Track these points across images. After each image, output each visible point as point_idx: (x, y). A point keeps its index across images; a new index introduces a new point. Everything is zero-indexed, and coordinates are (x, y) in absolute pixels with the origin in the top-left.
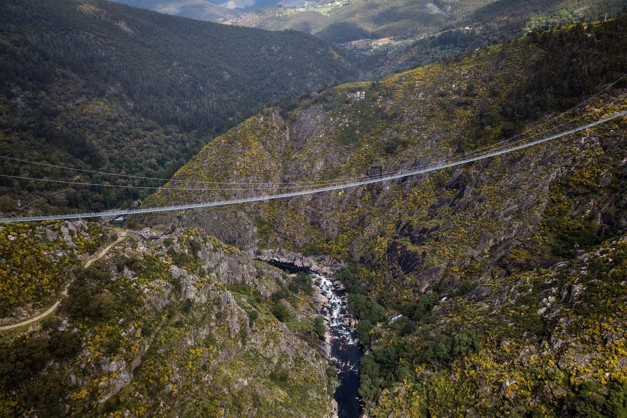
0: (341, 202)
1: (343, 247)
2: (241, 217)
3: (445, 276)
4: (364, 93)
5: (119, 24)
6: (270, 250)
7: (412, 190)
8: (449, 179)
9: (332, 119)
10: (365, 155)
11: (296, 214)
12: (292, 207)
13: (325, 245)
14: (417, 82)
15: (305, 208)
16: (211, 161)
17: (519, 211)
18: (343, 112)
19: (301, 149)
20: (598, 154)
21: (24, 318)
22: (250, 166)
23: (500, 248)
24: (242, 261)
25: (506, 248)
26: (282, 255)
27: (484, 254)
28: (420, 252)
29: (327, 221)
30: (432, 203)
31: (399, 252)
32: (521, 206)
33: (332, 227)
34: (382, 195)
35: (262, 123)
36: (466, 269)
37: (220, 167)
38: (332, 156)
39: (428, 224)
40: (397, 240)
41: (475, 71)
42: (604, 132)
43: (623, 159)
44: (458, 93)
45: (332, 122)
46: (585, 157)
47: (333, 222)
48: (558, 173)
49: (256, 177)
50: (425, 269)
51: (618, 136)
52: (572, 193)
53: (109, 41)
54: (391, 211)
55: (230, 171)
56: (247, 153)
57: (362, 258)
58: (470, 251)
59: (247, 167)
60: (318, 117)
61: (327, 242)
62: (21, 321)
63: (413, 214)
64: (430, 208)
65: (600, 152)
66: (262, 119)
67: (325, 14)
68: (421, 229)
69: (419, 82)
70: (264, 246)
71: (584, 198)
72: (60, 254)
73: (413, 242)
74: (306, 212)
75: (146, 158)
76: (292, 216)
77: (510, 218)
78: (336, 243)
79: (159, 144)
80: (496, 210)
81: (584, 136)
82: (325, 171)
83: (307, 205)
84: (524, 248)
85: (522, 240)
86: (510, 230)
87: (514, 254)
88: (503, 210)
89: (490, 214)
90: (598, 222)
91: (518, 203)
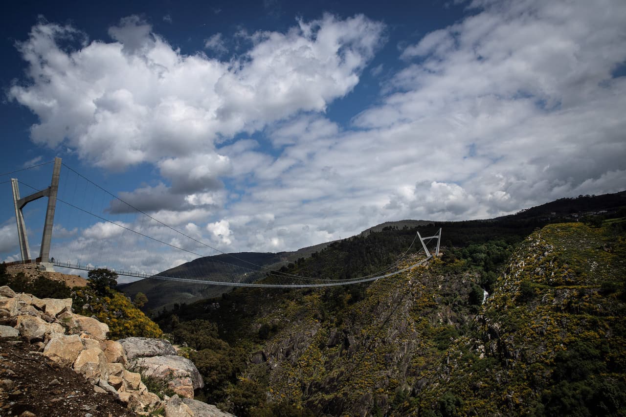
3: (375, 400)
17: (401, 333)
20: (423, 288)
23: (403, 363)
25: (407, 361)
27: (395, 371)
28: (340, 395)
30: (324, 361)
31: (320, 405)
32: (400, 329)
34: (272, 373)
39: (332, 374)
40: (310, 399)
50: (355, 402)
52: (424, 313)
58: (383, 374)
63: (312, 374)
64: (325, 364)
68: (328, 381)
71: (432, 314)
73: (327, 393)
80: (384, 339)
84: (420, 356)
85: (414, 351)
86: (403, 347)
87: (415, 362)
88: (390, 336)
89: (381, 344)
90: (451, 323)
91: (397, 328)
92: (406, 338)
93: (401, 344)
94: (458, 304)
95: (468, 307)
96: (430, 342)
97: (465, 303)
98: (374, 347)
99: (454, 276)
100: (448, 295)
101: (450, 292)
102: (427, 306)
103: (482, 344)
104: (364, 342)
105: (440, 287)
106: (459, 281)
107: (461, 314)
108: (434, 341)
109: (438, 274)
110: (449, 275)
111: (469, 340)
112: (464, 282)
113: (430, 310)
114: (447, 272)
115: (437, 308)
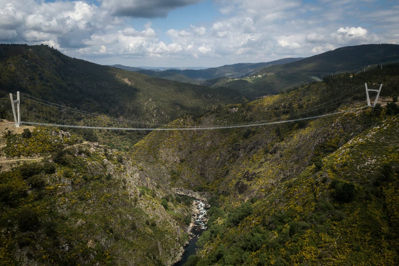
0: (217, 163)
1: (215, 187)
2: (162, 169)
3: (257, 194)
4: (237, 109)
5: (124, 80)
6: (176, 188)
7: (253, 155)
8: (271, 149)
9: (218, 121)
10: (233, 138)
11: (193, 169)
12: (191, 165)
13: (206, 186)
14: (265, 103)
15: (198, 166)
16: (151, 139)
17: (298, 160)
18: (225, 118)
19: (201, 136)
20: (340, 131)
21: (35, 158)
22: (172, 143)
24: (147, 176)
26: (182, 191)
28: (249, 184)
29: (209, 173)
30: (261, 161)
31: (240, 185)
32: (299, 157)
33: (211, 176)
34: (238, 159)
35: (182, 122)
36: (268, 190)
37: (155, 143)
38: (216, 139)
39: (257, 170)
40: (241, 180)
41: (294, 96)
42: (345, 121)
43: (351, 133)
44: (284, 107)
45: (218, 122)
46: (334, 133)
47: (212, 173)
48: (319, 141)
49: (174, 149)
50: (249, 191)
51: (351, 123)
52: (326, 151)
53: (117, 87)
54: (241, 166)
55: (161, 145)
56: (171, 136)
57: (223, 191)
58: (272, 181)
59: (170, 143)
60: (212, 120)
61: (207, 184)
62: (34, 159)
63: (251, 167)
64: (260, 163)
65: (341, 130)
66: (182, 120)
67: (250, 82)
68: (253, 173)
69: (267, 103)
70: (173, 186)
72: (56, 141)
73: (248, 180)
74: (198, 168)
75: (124, 145)
76: (190, 170)
77: (293, 163)
78: (212, 185)
79: (133, 139)
81: (334, 123)
82: (211, 147)
83: (199, 164)
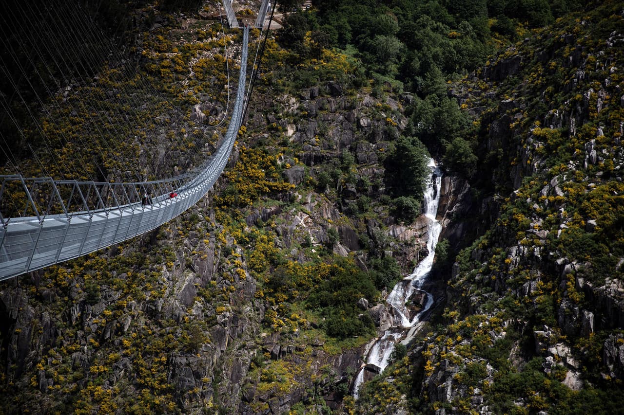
23: (226, 382)
25: (235, 378)
71: (282, 219)
84: (274, 357)
85: (252, 343)
86: (218, 332)
87: (262, 380)
88: (171, 294)
89: (142, 320)
90: (342, 251)
91: (190, 267)
92: (223, 299)
93: (211, 322)
94: (358, 191)
95: (384, 203)
96: (297, 311)
97: (375, 188)
98: (120, 330)
99: (329, 102)
100: (319, 160)
101: (324, 152)
102: (263, 193)
103: (560, 341)
104: (77, 314)
105: (290, 132)
106: (347, 118)
107: (366, 221)
108: (308, 308)
109: (278, 92)
110: (313, 97)
111: (501, 324)
112: (364, 122)
113: (272, 206)
114: (307, 84)
115: (292, 200)
